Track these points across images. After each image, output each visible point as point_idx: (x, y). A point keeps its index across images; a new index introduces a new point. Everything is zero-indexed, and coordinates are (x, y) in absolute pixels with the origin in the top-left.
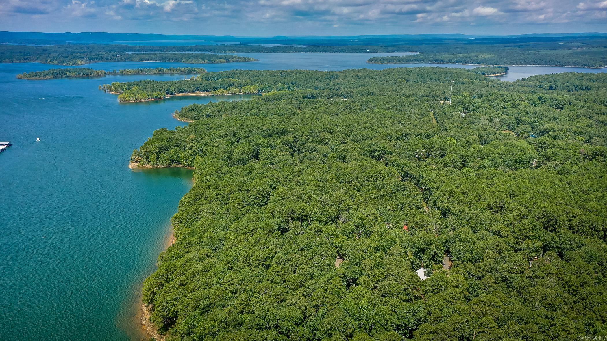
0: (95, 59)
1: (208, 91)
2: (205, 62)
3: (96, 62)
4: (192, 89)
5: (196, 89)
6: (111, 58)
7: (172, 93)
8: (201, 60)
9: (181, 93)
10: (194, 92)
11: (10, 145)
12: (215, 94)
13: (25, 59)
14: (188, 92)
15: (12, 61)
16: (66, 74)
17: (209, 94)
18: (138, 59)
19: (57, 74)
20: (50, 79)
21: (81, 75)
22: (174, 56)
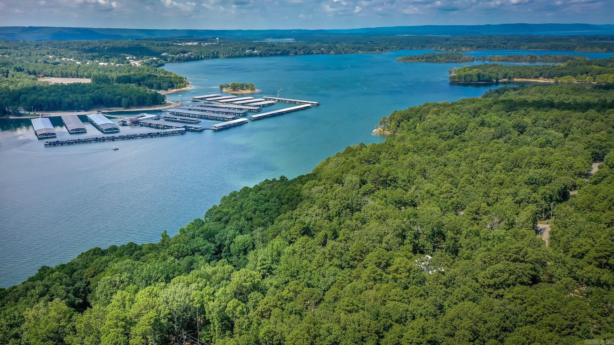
0: (483, 46)
1: (552, 78)
2: (604, 51)
3: (482, 50)
4: (535, 75)
5: (540, 75)
6: (499, 46)
7: (511, 77)
8: (597, 49)
9: (522, 78)
10: (536, 77)
11: (318, 105)
12: (559, 81)
13: (422, 47)
14: (530, 78)
15: (411, 49)
16: (437, 59)
17: (552, 81)
18: (526, 47)
19: (429, 58)
20: (422, 62)
21: (449, 60)
22: (568, 45)
